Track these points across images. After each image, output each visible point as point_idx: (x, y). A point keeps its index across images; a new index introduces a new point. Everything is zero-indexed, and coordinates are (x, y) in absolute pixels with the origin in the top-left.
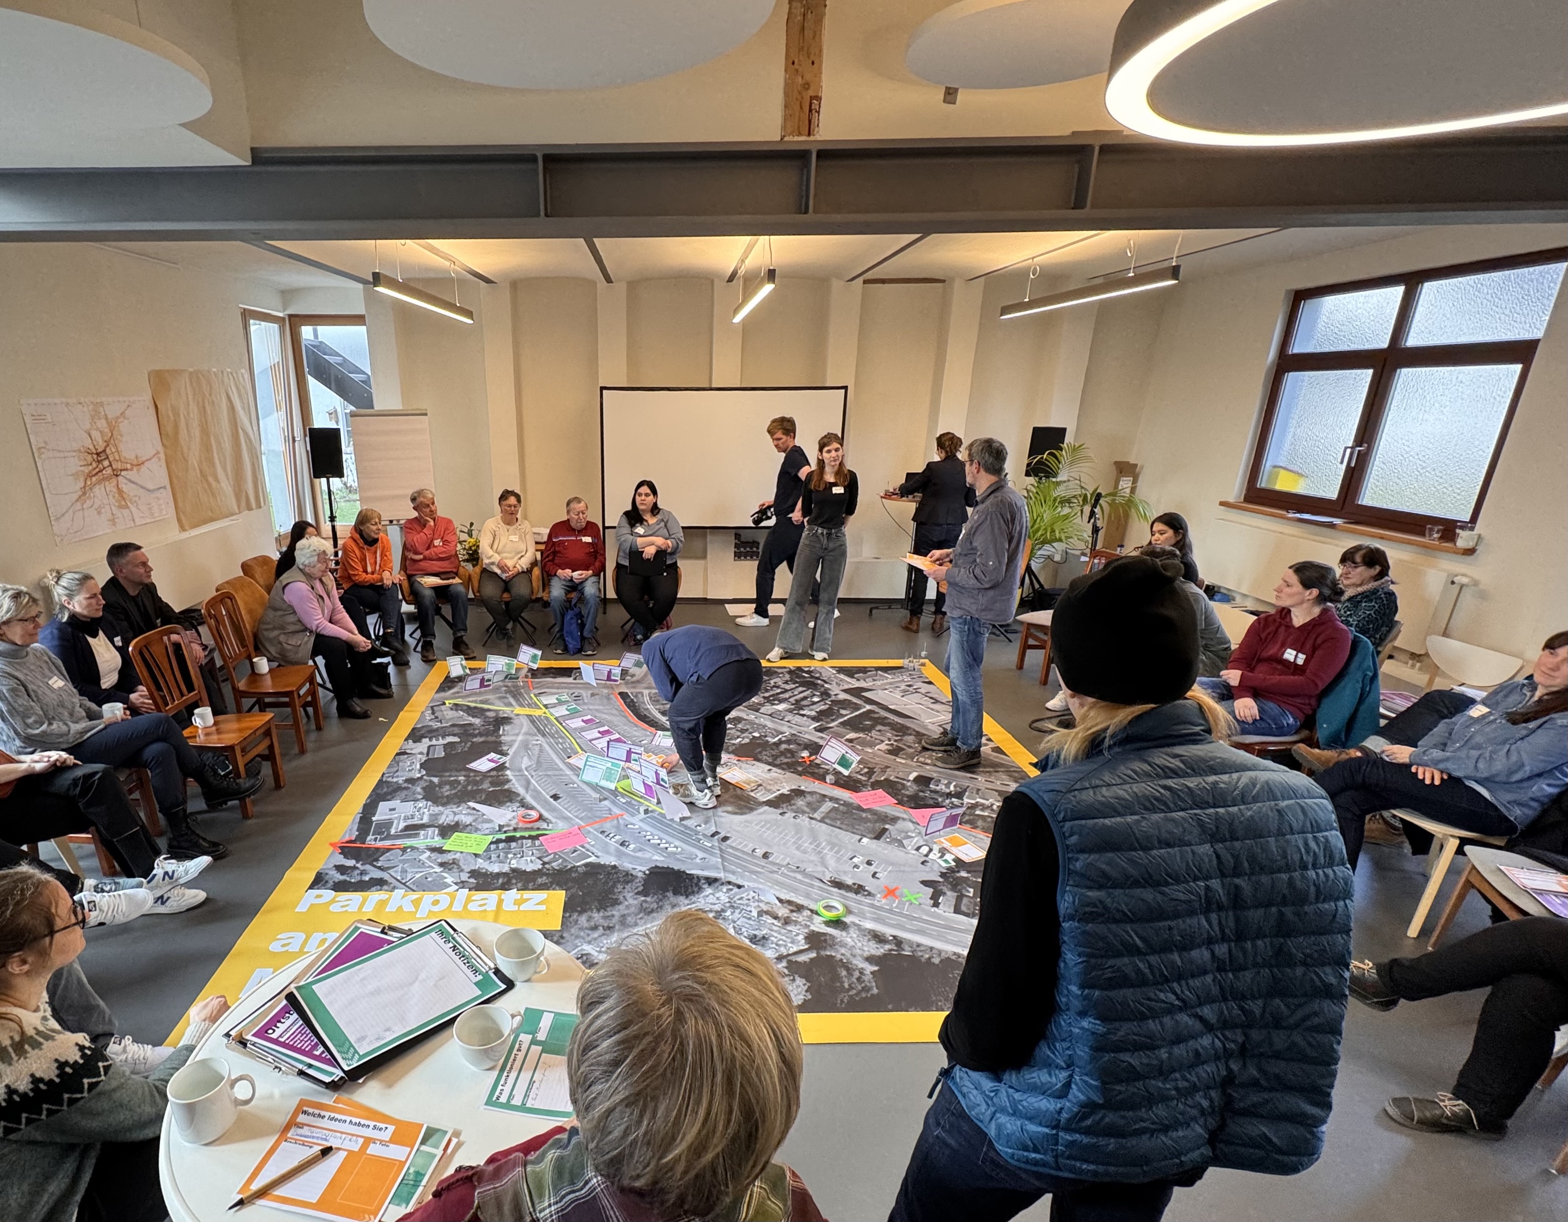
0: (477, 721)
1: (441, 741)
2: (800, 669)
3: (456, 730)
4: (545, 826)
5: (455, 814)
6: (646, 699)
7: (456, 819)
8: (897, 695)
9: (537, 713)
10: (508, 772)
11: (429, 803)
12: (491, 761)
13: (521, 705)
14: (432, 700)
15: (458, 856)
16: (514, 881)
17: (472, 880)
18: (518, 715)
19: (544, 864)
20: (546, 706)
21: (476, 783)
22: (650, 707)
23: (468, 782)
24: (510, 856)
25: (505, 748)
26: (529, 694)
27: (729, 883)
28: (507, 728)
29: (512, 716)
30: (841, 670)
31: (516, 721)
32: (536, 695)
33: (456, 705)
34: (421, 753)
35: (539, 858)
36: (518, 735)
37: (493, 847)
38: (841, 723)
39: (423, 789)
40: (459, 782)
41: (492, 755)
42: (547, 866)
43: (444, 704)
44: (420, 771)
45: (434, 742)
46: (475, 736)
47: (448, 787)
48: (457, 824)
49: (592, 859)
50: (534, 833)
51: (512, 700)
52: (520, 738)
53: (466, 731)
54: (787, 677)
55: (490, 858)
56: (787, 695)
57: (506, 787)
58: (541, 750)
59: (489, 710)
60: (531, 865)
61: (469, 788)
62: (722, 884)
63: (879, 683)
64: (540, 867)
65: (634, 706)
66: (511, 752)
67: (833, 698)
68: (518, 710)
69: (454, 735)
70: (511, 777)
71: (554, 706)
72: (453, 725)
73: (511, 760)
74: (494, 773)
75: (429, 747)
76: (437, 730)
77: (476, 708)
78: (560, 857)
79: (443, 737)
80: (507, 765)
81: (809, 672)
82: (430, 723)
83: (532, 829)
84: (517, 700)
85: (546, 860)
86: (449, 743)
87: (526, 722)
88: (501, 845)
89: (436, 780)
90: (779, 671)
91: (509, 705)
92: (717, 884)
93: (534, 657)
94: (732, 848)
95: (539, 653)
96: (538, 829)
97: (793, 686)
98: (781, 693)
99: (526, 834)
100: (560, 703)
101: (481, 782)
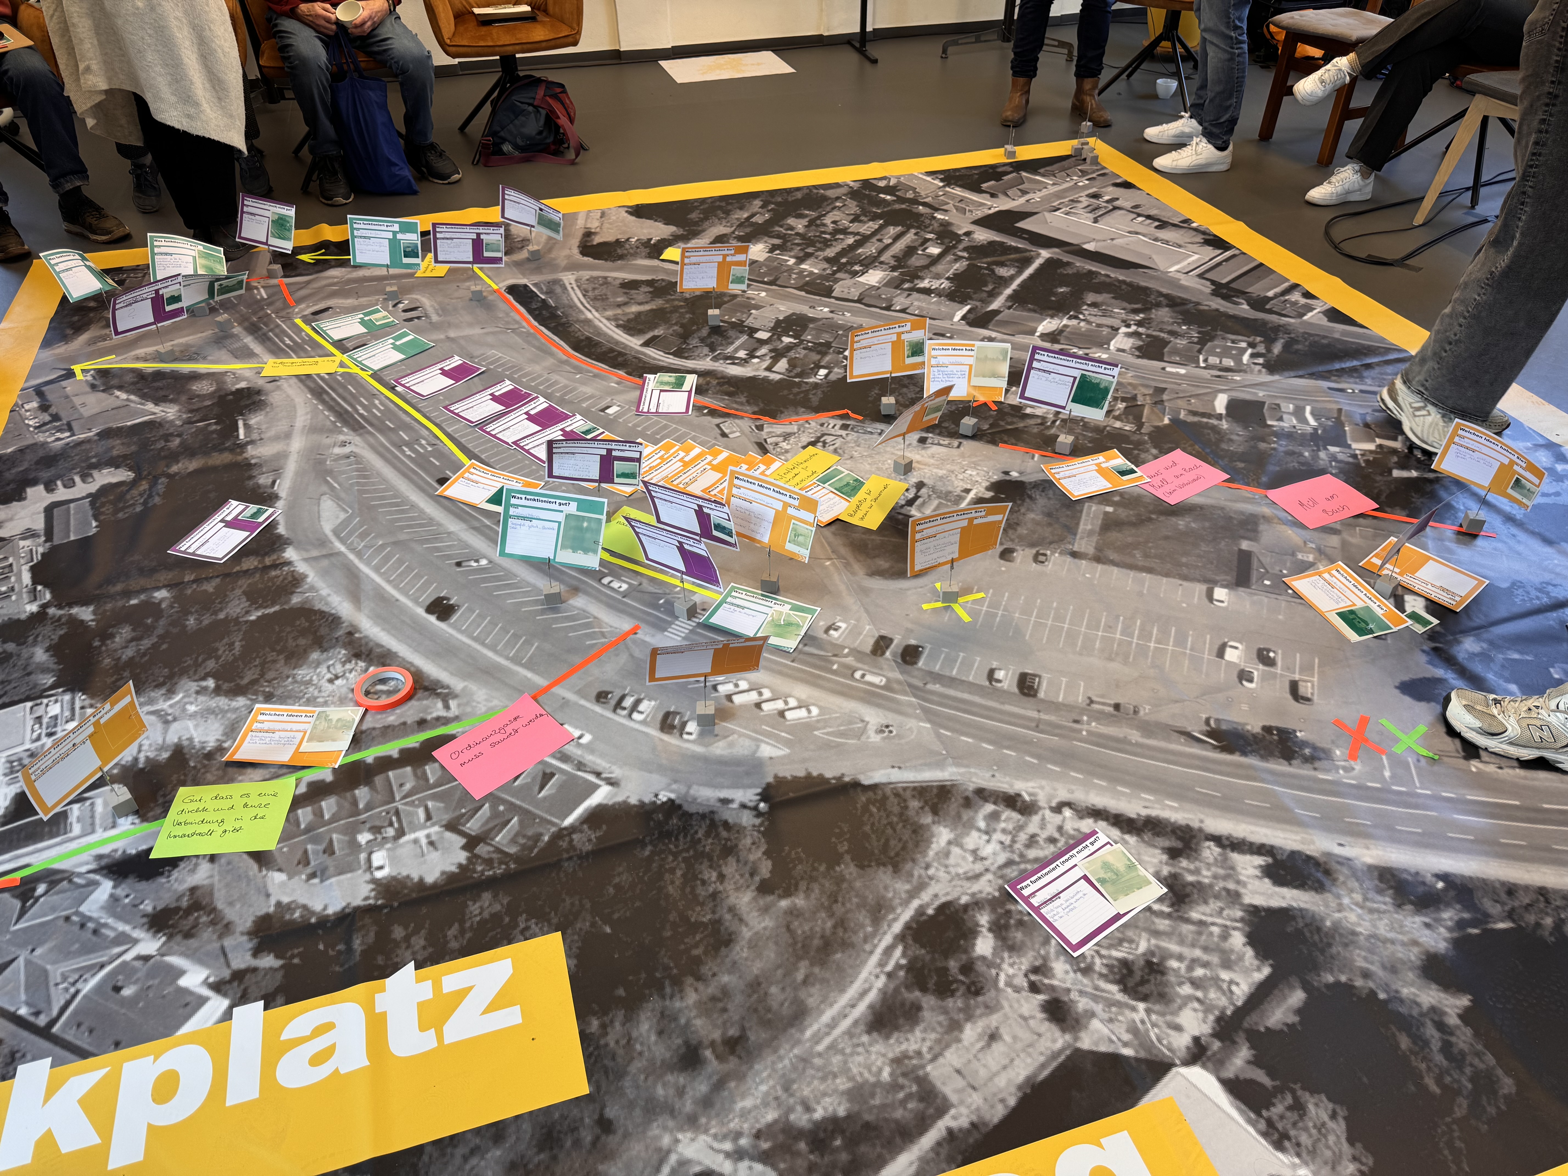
0: (170, 412)
1: (82, 489)
2: (867, 184)
3: (118, 447)
4: (437, 709)
5: (166, 720)
6: (576, 296)
7: (172, 738)
8: (1086, 219)
9: (321, 367)
10: (290, 554)
11: (80, 699)
12: (234, 524)
13: (278, 352)
14: (36, 370)
15: (202, 875)
16: (398, 932)
17: (268, 961)
18: (274, 380)
19: (471, 843)
20: (341, 345)
21: (208, 603)
22: (592, 315)
23: (184, 604)
24: (364, 838)
25: (263, 480)
26: (288, 319)
27: (982, 794)
28: (255, 420)
29: (261, 382)
30: (950, 177)
31: (275, 398)
32: (307, 321)
33: (103, 373)
34: (29, 534)
35: (452, 826)
36: (288, 436)
37: (305, 815)
38: (1010, 298)
39: (54, 649)
40: (153, 609)
41: (234, 508)
42: (482, 850)
43: (71, 374)
44: (34, 595)
45: (62, 493)
46: (174, 457)
47: (125, 632)
48: (179, 754)
49: (601, 796)
50: (413, 741)
51: (249, 341)
52: (297, 444)
53: (144, 446)
54: (853, 207)
55: (305, 861)
56: (870, 249)
57: (296, 600)
58: (364, 472)
59: (195, 376)
60: (434, 856)
61: (191, 621)
62: (967, 803)
63: (1037, 197)
64: (462, 857)
65: (554, 316)
66: (283, 488)
67: (966, 240)
68: (273, 367)
69: (115, 463)
70: (301, 567)
71: (360, 343)
72: (106, 434)
73: (290, 512)
74: (250, 563)
75: (49, 511)
76: (62, 455)
77: (159, 375)
78: (513, 808)
79: (85, 477)
80: (281, 530)
81: (889, 190)
82: (41, 438)
83: (402, 729)
84: (264, 339)
85: (473, 826)
86: (105, 490)
87: (301, 399)
88: (329, 805)
89: (85, 614)
90: (831, 193)
91: (246, 354)
92: (953, 806)
93: (280, 224)
94: (938, 678)
95: (290, 212)
96: (422, 724)
97: (873, 225)
98: (859, 244)
99: (392, 748)
100: (375, 333)
101: (221, 595)
